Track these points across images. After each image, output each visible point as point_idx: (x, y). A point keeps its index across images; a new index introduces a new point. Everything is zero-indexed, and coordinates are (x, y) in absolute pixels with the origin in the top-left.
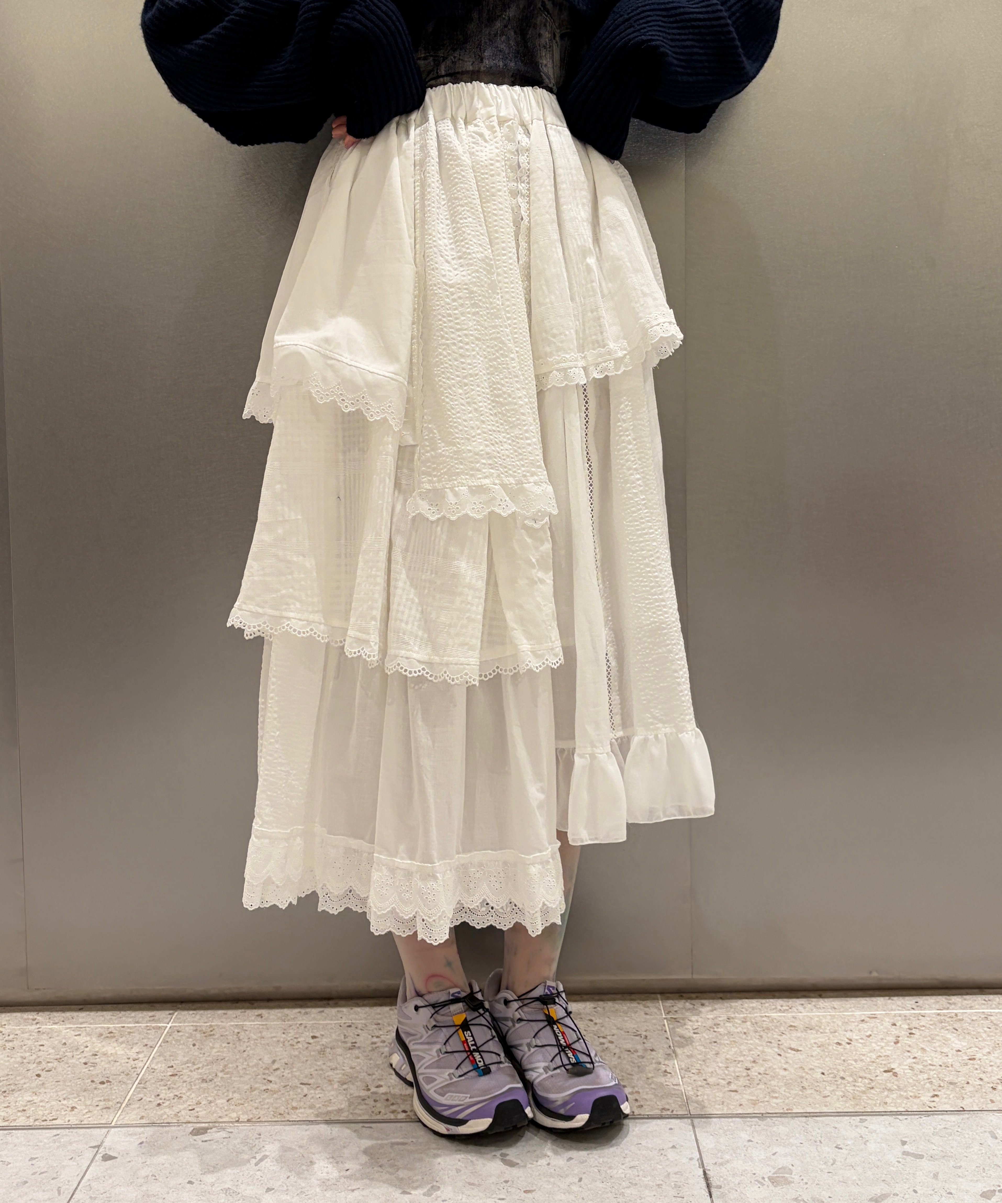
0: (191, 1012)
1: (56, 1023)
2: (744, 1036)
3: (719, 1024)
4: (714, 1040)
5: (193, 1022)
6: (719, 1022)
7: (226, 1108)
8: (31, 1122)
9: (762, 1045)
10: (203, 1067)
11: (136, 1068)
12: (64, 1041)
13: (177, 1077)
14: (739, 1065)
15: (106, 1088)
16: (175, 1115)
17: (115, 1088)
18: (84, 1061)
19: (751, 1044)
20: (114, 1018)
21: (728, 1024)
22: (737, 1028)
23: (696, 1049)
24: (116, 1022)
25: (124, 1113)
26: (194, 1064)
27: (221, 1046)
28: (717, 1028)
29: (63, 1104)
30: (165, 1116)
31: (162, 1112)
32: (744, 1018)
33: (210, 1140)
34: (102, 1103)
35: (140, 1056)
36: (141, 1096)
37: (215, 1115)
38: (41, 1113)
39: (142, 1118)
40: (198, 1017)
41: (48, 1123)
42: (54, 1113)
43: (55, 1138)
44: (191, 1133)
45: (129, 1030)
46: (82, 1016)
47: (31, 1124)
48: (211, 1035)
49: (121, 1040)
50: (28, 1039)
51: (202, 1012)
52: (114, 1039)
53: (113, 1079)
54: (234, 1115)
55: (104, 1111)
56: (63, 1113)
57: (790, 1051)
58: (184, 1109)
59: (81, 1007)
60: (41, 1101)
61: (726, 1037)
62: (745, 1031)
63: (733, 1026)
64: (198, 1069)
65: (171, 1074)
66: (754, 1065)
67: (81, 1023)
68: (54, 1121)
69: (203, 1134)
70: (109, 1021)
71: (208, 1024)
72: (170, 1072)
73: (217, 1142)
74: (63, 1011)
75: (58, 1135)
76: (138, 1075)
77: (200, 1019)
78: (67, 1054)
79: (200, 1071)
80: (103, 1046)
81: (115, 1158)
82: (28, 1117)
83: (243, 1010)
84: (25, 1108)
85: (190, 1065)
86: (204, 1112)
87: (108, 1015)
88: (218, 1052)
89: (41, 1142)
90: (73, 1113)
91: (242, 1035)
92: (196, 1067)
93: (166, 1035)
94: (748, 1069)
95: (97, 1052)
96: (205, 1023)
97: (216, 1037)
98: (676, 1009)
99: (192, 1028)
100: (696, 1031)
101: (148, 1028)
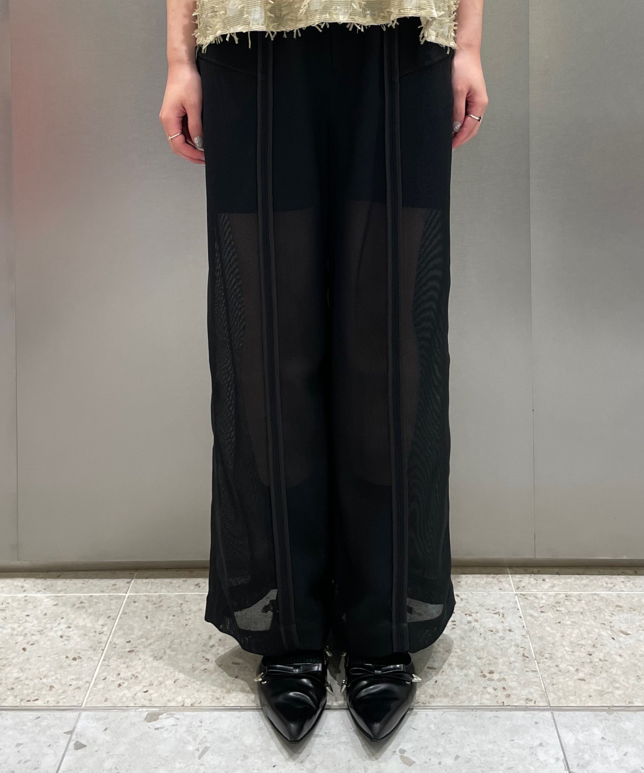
0: (145, 581)
1: (39, 591)
2: (582, 617)
3: (559, 603)
4: (558, 621)
5: (146, 591)
6: (560, 601)
7: (173, 690)
8: (17, 703)
9: (598, 628)
10: (154, 642)
11: (101, 642)
12: (45, 611)
13: (133, 653)
14: (582, 649)
15: (77, 665)
16: (133, 698)
17: (85, 665)
18: (60, 633)
19: (589, 626)
20: (84, 586)
21: (567, 603)
22: (574, 607)
23: (545, 629)
24: (86, 590)
25: (91, 695)
26: (147, 639)
27: (168, 618)
28: (559, 607)
29: (43, 683)
30: (124, 699)
31: (122, 693)
32: (579, 595)
33: (161, 728)
34: (74, 683)
35: (105, 629)
36: (105, 674)
37: (165, 698)
38: (25, 692)
39: (106, 700)
40: (149, 586)
41: (31, 704)
42: (36, 692)
43: (36, 721)
44: (146, 719)
45: (95, 600)
46: (60, 583)
47: (18, 705)
48: (160, 606)
49: (90, 610)
50: (17, 608)
51: (153, 580)
52: (84, 610)
53: (84, 655)
54: (180, 699)
55: (76, 690)
56: (44, 692)
57: (621, 635)
58: (139, 691)
59: (59, 574)
60: (27, 678)
61: (567, 618)
62: (582, 610)
63: (572, 605)
64: (150, 644)
65: (128, 650)
66: (594, 649)
67: (59, 592)
68: (36, 702)
69: (155, 720)
70: (81, 590)
71: (158, 594)
72: (128, 648)
73: (167, 730)
74: (45, 578)
75: (39, 717)
76: (103, 650)
77: (151, 589)
78: (48, 626)
79: (152, 647)
80: (76, 618)
81: (85, 746)
82: (16, 697)
83: (185, 579)
84: (13, 686)
85: (144, 640)
86: (156, 695)
87: (78, 583)
88: (166, 625)
89: (25, 725)
90: (52, 692)
91: (185, 607)
92: (149, 642)
93: (125, 605)
94: (590, 655)
95: (71, 624)
96: (155, 592)
97: (164, 608)
98: (523, 584)
99: (145, 598)
100: (542, 610)
101: (111, 598)
